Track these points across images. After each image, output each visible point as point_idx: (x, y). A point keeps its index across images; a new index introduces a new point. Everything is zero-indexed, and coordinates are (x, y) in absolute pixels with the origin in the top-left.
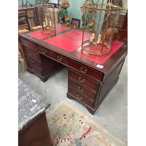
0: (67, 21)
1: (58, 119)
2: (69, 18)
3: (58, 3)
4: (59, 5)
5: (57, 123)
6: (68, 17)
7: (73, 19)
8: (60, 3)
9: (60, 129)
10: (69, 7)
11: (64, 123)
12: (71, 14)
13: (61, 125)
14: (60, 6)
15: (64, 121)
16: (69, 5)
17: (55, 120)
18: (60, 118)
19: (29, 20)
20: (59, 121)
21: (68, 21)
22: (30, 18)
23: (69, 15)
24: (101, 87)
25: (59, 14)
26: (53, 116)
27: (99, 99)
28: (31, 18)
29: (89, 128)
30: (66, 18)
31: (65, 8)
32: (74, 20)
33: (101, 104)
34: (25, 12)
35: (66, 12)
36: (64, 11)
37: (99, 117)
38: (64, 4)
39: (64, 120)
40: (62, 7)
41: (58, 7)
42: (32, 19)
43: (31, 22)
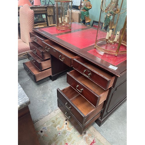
0: (87, 23)
1: (59, 123)
2: (90, 20)
3: (81, 4)
4: (81, 7)
5: (57, 128)
6: (88, 19)
7: (94, 22)
8: (82, 4)
9: (59, 135)
10: (91, 8)
11: (64, 129)
12: (92, 16)
13: (61, 130)
14: (82, 8)
15: (64, 127)
16: (91, 6)
17: (55, 124)
18: (61, 122)
19: (48, 18)
20: (59, 126)
21: (89, 23)
22: (49, 16)
23: (90, 17)
24: (113, 94)
25: (80, 15)
26: (54, 119)
27: (108, 109)
28: (51, 16)
29: (92, 141)
30: (87, 20)
31: (87, 10)
32: (95, 23)
34: (45, 9)
35: (88, 14)
36: (85, 12)
37: (106, 130)
38: (86, 6)
39: (64, 126)
40: (84, 9)
41: (80, 8)
42: (51, 18)
43: (50, 20)
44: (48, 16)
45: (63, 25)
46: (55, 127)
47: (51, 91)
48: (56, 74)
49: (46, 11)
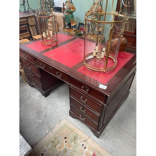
0: (73, 26)
1: (58, 143)
2: (76, 23)
3: (63, 7)
4: (64, 10)
5: (57, 148)
6: (74, 22)
7: (80, 24)
8: (65, 7)
9: (60, 154)
10: (75, 11)
11: (64, 148)
12: (78, 18)
13: (61, 150)
14: (66, 11)
15: (64, 146)
16: (75, 9)
17: (54, 144)
18: (60, 141)
19: (30, 28)
20: (59, 145)
21: (75, 26)
22: (32, 26)
23: (75, 20)
24: (106, 109)
25: (65, 19)
26: (53, 139)
27: (104, 121)
28: (33, 26)
29: (93, 154)
30: (72, 24)
31: (71, 13)
32: (82, 25)
33: (108, 124)
35: (73, 16)
36: (70, 15)
37: (105, 140)
38: (70, 9)
39: (64, 144)
40: (68, 12)
41: (63, 11)
42: (34, 27)
43: (33, 30)
44: (30, 26)
45: (49, 39)
46: (55, 147)
47: (46, 109)
48: (48, 90)
49: (27, 21)
